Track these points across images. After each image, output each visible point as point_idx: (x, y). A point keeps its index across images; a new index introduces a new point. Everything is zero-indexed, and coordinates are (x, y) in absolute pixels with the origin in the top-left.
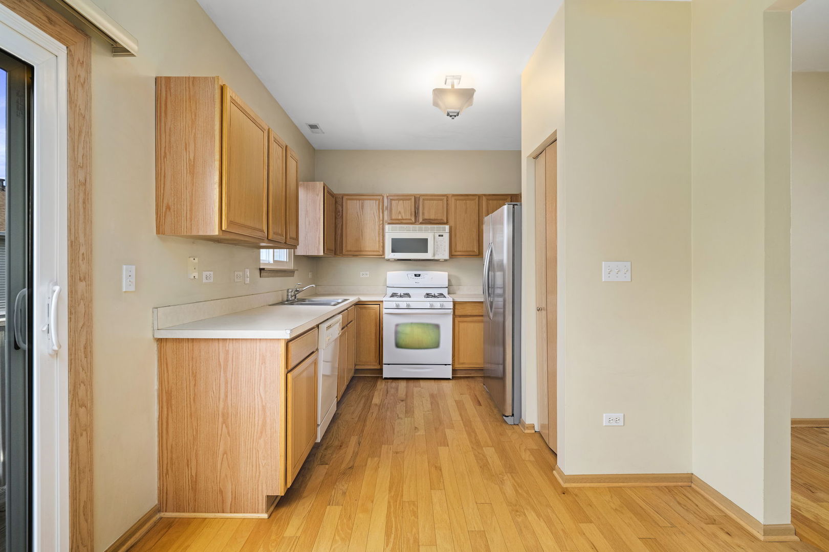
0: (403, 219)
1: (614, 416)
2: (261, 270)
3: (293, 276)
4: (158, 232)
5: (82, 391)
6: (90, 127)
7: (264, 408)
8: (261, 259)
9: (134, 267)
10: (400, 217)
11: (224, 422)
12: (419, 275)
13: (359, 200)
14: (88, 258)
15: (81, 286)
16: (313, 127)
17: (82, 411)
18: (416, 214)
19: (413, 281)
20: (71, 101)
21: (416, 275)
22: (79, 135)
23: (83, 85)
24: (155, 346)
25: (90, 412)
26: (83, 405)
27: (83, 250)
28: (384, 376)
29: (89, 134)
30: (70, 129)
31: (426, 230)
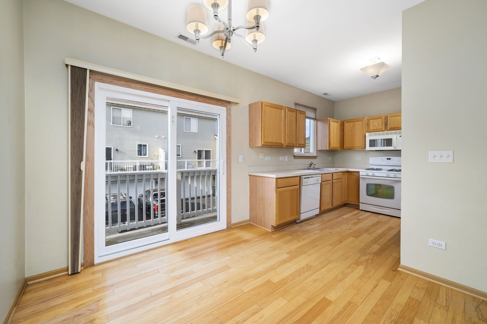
0: (377, 129)
1: (437, 242)
2: (294, 156)
3: (316, 159)
4: (249, 146)
5: (229, 184)
6: (231, 124)
7: (271, 198)
8: (294, 152)
9: (242, 156)
10: (375, 128)
11: (262, 200)
12: (390, 159)
13: (352, 122)
14: (230, 154)
15: (229, 160)
16: (325, 94)
17: (229, 188)
18: (386, 125)
19: (386, 162)
20: (227, 119)
21: (387, 159)
22: (229, 126)
23: (229, 115)
24: (249, 177)
25: (231, 189)
26: (229, 187)
27: (229, 152)
28: (361, 209)
29: (231, 125)
30: (227, 126)
31: (391, 134)
